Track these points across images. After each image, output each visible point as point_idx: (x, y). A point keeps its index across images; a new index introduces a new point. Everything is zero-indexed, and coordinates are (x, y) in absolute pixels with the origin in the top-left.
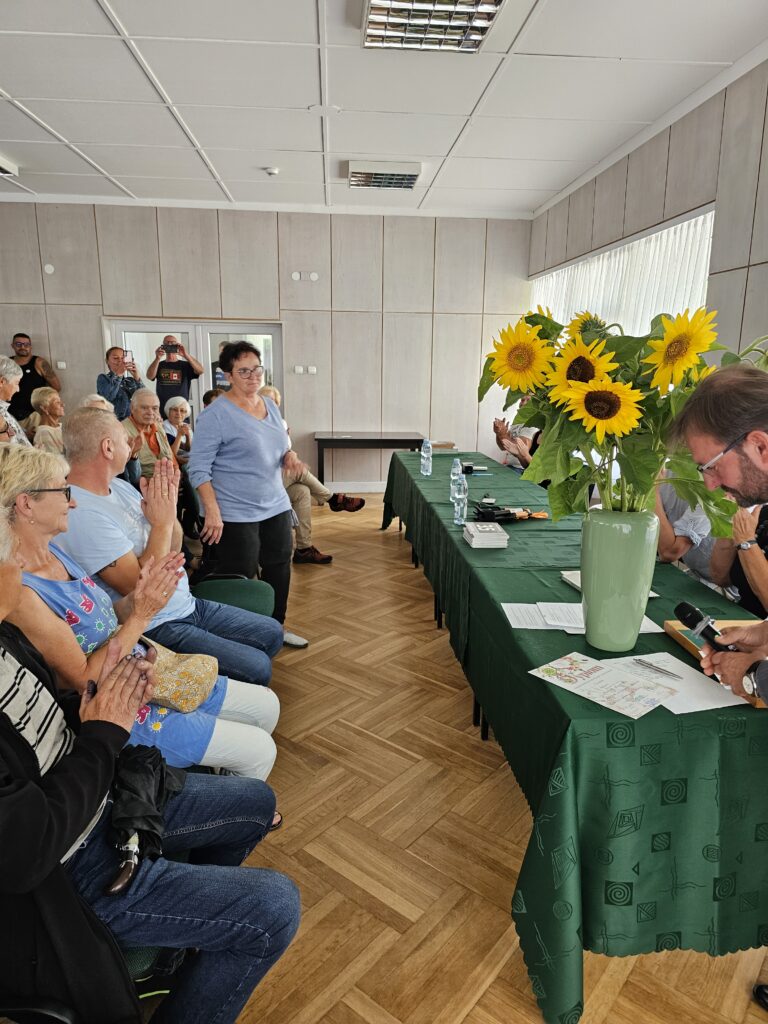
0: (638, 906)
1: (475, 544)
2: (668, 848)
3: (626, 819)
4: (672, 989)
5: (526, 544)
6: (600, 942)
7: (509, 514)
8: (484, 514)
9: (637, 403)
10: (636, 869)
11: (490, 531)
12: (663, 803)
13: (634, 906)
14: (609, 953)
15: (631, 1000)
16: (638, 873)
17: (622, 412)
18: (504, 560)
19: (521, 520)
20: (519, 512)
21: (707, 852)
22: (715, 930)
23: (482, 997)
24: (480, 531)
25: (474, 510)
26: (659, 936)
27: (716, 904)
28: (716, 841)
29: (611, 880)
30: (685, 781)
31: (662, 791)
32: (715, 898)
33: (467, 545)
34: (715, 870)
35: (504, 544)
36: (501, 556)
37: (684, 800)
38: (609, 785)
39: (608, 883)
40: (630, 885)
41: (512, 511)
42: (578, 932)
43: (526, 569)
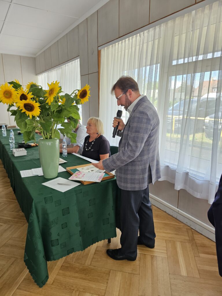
0: (61, 244)
1: (16, 155)
2: (67, 227)
3: (54, 222)
4: (74, 263)
5: (33, 153)
6: (52, 257)
7: (29, 145)
8: (21, 146)
9: (39, 106)
10: (58, 235)
11: (21, 151)
12: (63, 215)
13: (59, 245)
14: (54, 260)
15: (63, 270)
16: (59, 236)
17: (35, 109)
18: (25, 159)
19: (33, 146)
20: (32, 144)
21: (76, 225)
22: (82, 244)
23: (19, 286)
24: (17, 151)
25: (18, 145)
26: (68, 251)
27: (81, 237)
28: (78, 221)
29: (52, 240)
30: (68, 208)
31: (63, 212)
32: (80, 236)
33: (13, 156)
34: (79, 229)
35: (26, 154)
36: (24, 157)
37: (69, 213)
38: (47, 214)
39: (51, 241)
40: (58, 240)
41: (30, 144)
42: (43, 257)
43: (31, 160)
